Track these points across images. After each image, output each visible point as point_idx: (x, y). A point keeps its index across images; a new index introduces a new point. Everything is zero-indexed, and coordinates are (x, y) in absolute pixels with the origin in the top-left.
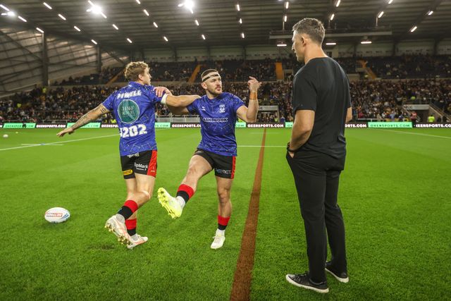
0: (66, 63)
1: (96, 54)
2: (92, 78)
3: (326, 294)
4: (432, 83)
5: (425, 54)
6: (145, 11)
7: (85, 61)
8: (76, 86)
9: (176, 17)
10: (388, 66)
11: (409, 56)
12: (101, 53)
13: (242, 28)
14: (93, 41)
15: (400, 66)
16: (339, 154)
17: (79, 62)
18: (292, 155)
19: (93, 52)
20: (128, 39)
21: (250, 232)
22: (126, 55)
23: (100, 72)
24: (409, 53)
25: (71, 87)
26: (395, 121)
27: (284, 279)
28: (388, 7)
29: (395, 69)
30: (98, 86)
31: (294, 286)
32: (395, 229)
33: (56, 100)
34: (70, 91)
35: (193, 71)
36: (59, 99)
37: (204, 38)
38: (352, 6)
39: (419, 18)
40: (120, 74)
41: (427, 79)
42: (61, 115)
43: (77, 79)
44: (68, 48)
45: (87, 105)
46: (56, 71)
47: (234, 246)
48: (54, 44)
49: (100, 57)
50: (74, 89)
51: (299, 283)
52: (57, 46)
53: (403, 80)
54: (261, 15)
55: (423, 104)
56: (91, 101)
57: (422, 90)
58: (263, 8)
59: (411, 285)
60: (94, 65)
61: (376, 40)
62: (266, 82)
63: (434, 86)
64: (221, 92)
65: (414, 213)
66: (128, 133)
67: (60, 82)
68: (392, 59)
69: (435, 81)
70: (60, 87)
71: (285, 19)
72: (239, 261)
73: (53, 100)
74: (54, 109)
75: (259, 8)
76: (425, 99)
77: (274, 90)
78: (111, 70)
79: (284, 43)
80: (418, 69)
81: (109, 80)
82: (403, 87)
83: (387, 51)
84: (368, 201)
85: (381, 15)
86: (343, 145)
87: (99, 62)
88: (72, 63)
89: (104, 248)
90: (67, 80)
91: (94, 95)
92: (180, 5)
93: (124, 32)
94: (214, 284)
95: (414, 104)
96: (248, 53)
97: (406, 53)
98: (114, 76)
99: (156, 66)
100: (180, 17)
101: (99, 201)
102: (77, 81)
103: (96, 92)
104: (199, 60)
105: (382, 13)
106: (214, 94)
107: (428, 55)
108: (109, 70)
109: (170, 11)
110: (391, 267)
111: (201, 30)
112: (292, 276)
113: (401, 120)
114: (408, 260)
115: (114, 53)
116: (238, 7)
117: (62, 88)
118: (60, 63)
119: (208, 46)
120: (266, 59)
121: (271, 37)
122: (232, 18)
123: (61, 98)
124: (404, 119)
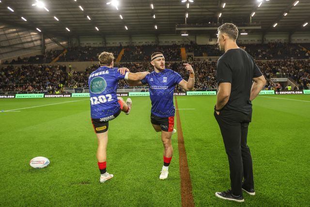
0: (15, 46)
1: (41, 40)
2: (38, 58)
3: (243, 202)
4: (289, 63)
5: (284, 43)
6: (80, 7)
7: (31, 45)
8: (24, 65)
9: (105, 12)
10: (259, 51)
11: (273, 44)
12: (44, 38)
13: (155, 22)
14: (37, 29)
15: (267, 50)
16: (248, 112)
17: (26, 45)
18: (218, 113)
19: (37, 38)
20: (67, 29)
21: (184, 167)
22: (65, 41)
23: (44, 53)
24: (272, 42)
25: (20, 66)
26: (266, 90)
27: (215, 196)
28: (258, 9)
29: (264, 53)
30: (43, 65)
31: (222, 199)
32: (278, 161)
33: (8, 76)
34: (19, 69)
35: (119, 53)
36: (10, 75)
37: (127, 29)
38: (234, 8)
39: (278, 18)
40: (61, 55)
41: (286, 60)
42: (13, 88)
43: (25, 59)
44: (17, 34)
45: (34, 80)
46: (7, 53)
47: (175, 177)
48: (4, 31)
49: (44, 42)
50: (23, 67)
51: (225, 197)
52: (7, 32)
53: (270, 61)
54: (169, 12)
55: (283, 77)
56: (38, 77)
57: (283, 68)
58: (171, 7)
59: (294, 194)
60: (39, 48)
61: (251, 32)
62: (174, 62)
63: (290, 65)
64: (164, 68)
65: (289, 150)
66: (98, 101)
67: (11, 61)
68: (262, 45)
69: (290, 61)
70: (10, 65)
71: (187, 15)
72: (182, 186)
73: (5, 76)
74: (6, 83)
75: (167, 7)
76: (284, 74)
77: (180, 68)
78: (54, 52)
79: (186, 34)
80: (279, 53)
81: (52, 60)
82: (270, 65)
83: (258, 40)
84: (258, 144)
85: (253, 14)
86: (250, 106)
87: (43, 45)
88: (20, 46)
89: (83, 183)
90: (16, 59)
91: (40, 72)
92: (108, 4)
93: (63, 23)
94: (169, 201)
95: (278, 77)
96: (160, 40)
97: (271, 42)
98: (57, 57)
99: (90, 49)
100: (108, 12)
101: (67, 151)
102: (25, 61)
103: (41, 69)
104: (123, 45)
105: (254, 13)
106: (159, 69)
107: (285, 43)
108: (52, 52)
109: (100, 7)
110: (280, 184)
111: (124, 22)
112: (220, 193)
113: (269, 89)
114: (289, 179)
115: (56, 38)
116: (152, 6)
117: (12, 66)
118: (10, 46)
119: (130, 34)
120: (174, 45)
121: (177, 29)
122: (148, 14)
123: (12, 74)
124: (271, 88)
